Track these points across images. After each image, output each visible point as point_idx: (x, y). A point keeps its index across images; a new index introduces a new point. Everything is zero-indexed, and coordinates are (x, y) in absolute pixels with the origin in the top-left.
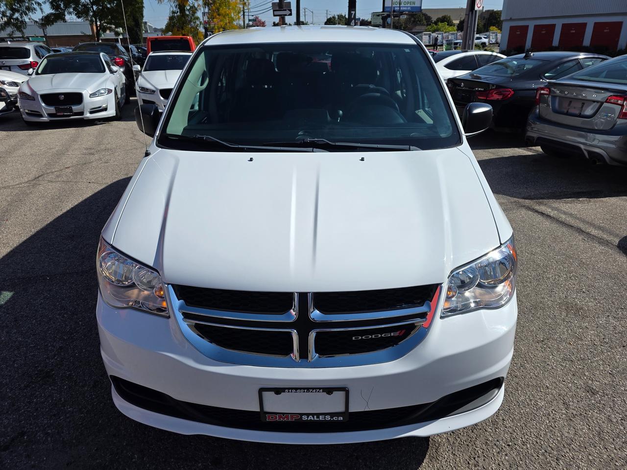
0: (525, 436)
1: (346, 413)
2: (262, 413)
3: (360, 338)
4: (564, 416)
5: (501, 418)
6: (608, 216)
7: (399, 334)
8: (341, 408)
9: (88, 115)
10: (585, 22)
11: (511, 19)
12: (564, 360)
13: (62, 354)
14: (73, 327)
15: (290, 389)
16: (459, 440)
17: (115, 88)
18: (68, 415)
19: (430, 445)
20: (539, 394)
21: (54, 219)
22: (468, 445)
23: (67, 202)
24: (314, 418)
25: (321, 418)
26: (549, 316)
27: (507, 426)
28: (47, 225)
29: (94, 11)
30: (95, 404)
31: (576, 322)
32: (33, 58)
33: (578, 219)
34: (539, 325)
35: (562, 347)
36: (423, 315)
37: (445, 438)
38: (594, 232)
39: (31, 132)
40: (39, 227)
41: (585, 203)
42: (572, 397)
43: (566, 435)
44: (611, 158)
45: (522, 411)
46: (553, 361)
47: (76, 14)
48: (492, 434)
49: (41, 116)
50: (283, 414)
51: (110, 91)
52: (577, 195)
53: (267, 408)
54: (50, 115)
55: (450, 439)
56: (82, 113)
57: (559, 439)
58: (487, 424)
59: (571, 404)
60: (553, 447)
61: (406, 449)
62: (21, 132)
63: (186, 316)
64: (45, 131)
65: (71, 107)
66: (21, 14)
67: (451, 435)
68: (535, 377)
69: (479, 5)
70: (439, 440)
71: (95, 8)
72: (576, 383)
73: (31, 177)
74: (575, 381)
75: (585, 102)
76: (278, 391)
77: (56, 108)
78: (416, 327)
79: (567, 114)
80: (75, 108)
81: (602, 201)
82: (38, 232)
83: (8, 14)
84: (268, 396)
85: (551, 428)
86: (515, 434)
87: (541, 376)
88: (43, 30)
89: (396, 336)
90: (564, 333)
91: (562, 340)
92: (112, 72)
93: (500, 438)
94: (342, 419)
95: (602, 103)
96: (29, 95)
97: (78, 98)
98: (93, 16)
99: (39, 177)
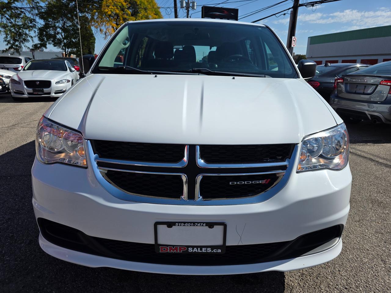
0: (357, 282)
1: (223, 246)
2: (156, 245)
3: (236, 183)
4: (383, 268)
5: (337, 269)
6: (388, 153)
7: (266, 182)
8: (220, 242)
9: (53, 95)
10: (356, 59)
11: (311, 57)
12: (376, 232)
13: (9, 223)
14: (21, 206)
15: (180, 223)
16: (307, 284)
17: (72, 80)
18: (5, 262)
19: (286, 287)
20: (362, 254)
21: (20, 146)
22: (315, 288)
23: (31, 137)
24: (198, 250)
25: (204, 250)
26: (361, 206)
27: (343, 275)
28: (15, 149)
29: (64, 43)
30: (28, 255)
31: (380, 210)
32: (23, 64)
33: (369, 154)
34: (355, 211)
35: (373, 225)
36: (284, 168)
37: (297, 283)
38: (381, 161)
39: (16, 104)
40: (9, 150)
41: (371, 146)
42: (387, 256)
43: (388, 281)
44: (386, 119)
45: (352, 265)
46: (369, 233)
47: (53, 44)
48: (332, 281)
49: (23, 94)
50: (173, 246)
51: (68, 81)
52: (366, 142)
53: (160, 242)
54: (29, 94)
55: (300, 283)
56: (50, 93)
57: (383, 284)
58: (328, 273)
59: (387, 260)
60: (379, 289)
61: (267, 290)
62: (9, 103)
63: (100, 164)
64: (25, 103)
65: (43, 89)
66: (20, 43)
67: (301, 280)
68: (358, 243)
69: (294, 45)
70: (292, 284)
71: (65, 41)
72: (388, 248)
73: (11, 124)
74: (387, 246)
75: (366, 85)
76: (170, 225)
77: (33, 89)
78: (278, 177)
79: (355, 93)
80: (46, 90)
81: (383, 145)
82: (8, 152)
83: (12, 42)
84: (162, 229)
85: (376, 277)
86: (350, 280)
87: (362, 242)
88: (32, 53)
89: (263, 184)
90: (373, 217)
91: (372, 221)
92: (71, 71)
93: (339, 284)
94: (220, 251)
95: (377, 85)
96: (17, 81)
97: (48, 84)
98: (64, 46)
99: (16, 125)
